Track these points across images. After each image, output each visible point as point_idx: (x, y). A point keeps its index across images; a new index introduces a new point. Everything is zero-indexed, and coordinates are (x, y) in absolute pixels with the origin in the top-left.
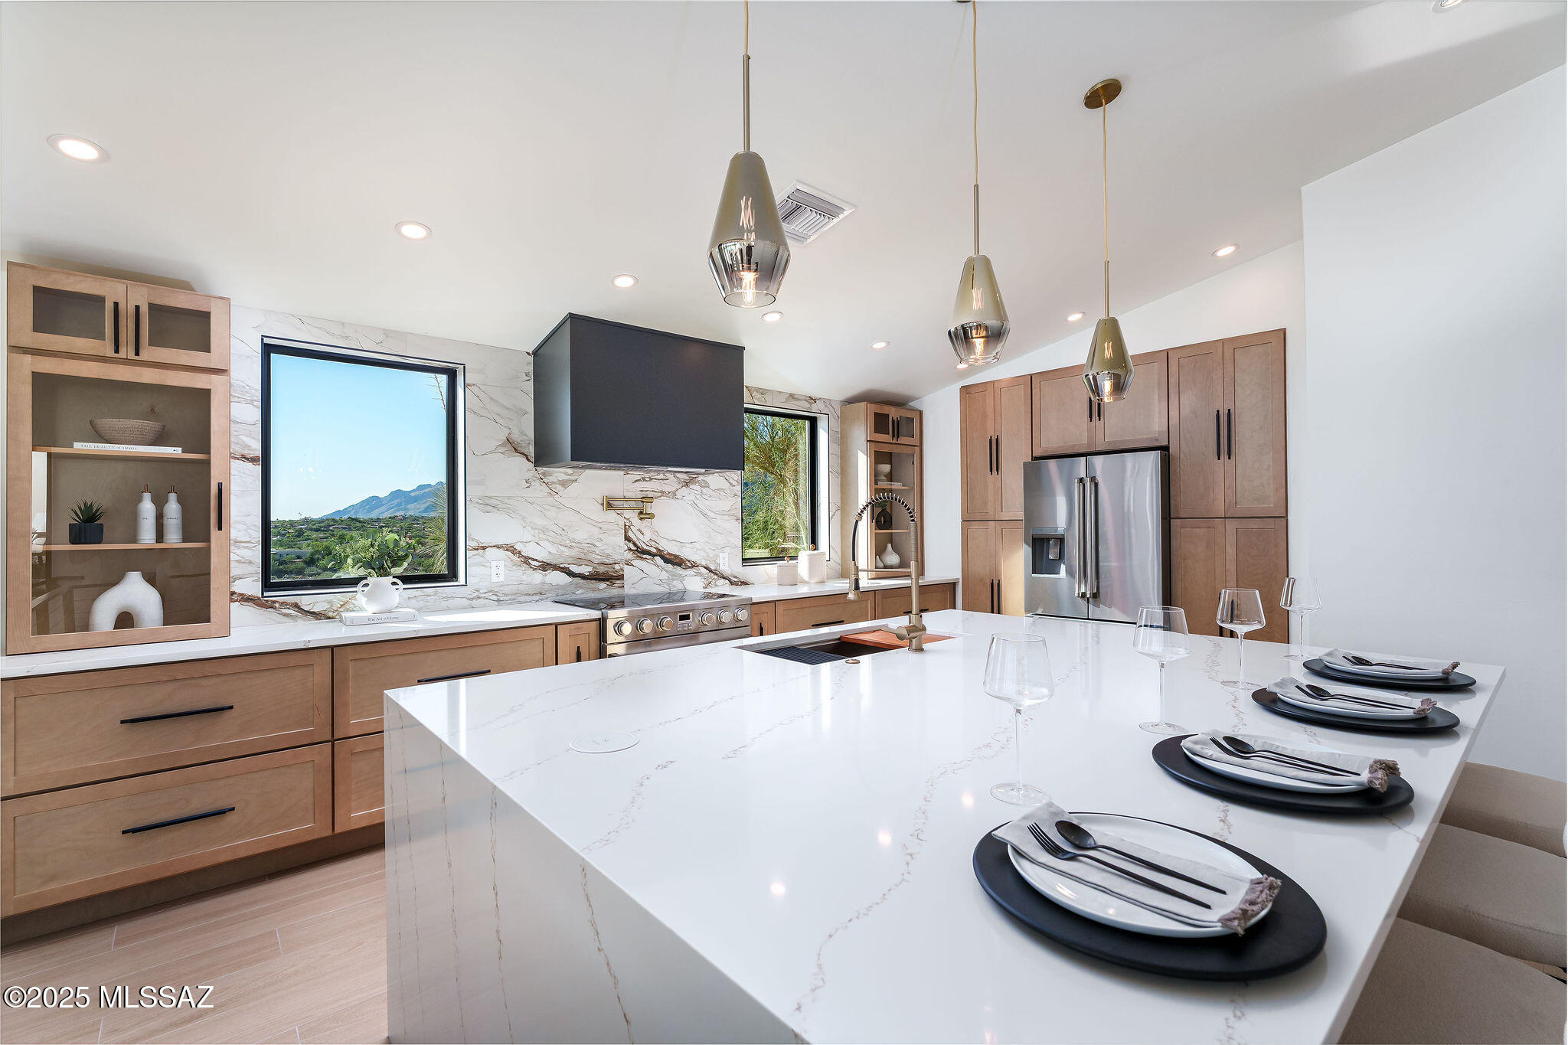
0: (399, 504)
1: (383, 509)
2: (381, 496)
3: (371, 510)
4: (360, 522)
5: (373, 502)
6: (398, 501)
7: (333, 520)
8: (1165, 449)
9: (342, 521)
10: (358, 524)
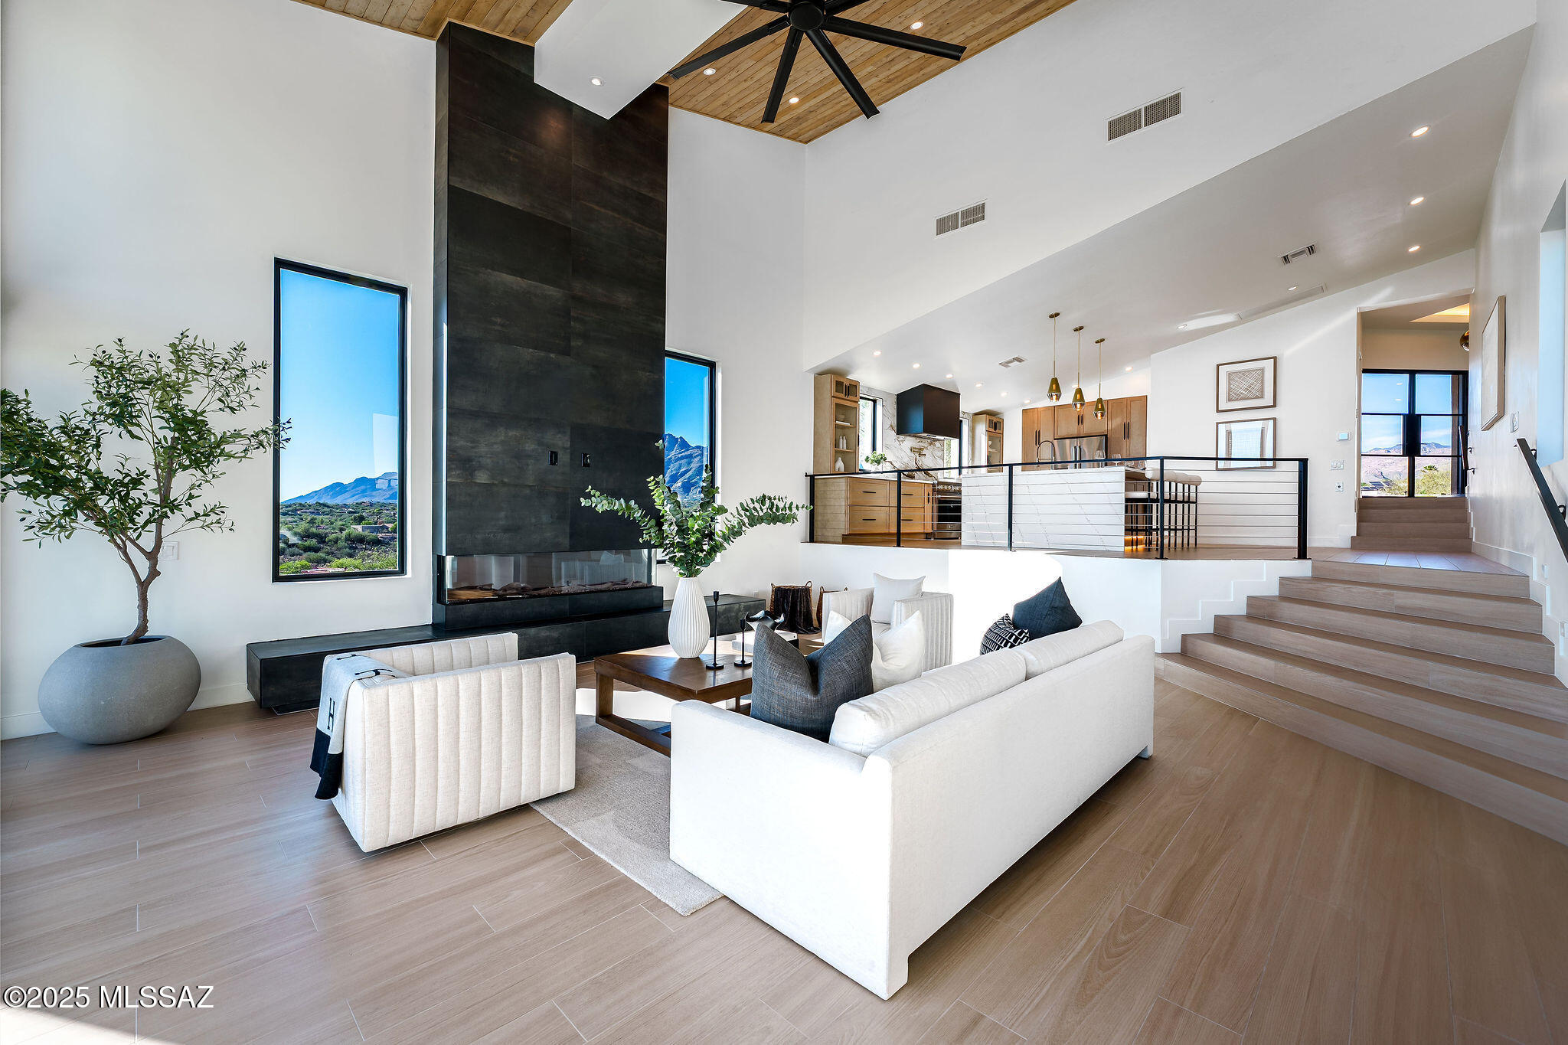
0: (363, 491)
1: (347, 495)
2: (346, 482)
3: (334, 496)
4: (328, 507)
5: (337, 488)
6: (363, 487)
7: (300, 504)
8: (1106, 436)
9: (310, 506)
10: (326, 509)
